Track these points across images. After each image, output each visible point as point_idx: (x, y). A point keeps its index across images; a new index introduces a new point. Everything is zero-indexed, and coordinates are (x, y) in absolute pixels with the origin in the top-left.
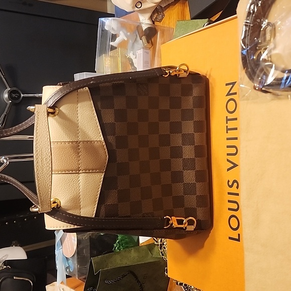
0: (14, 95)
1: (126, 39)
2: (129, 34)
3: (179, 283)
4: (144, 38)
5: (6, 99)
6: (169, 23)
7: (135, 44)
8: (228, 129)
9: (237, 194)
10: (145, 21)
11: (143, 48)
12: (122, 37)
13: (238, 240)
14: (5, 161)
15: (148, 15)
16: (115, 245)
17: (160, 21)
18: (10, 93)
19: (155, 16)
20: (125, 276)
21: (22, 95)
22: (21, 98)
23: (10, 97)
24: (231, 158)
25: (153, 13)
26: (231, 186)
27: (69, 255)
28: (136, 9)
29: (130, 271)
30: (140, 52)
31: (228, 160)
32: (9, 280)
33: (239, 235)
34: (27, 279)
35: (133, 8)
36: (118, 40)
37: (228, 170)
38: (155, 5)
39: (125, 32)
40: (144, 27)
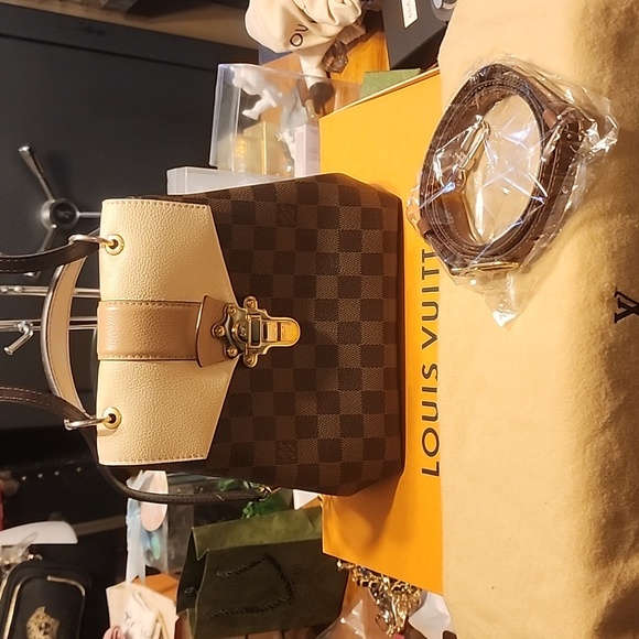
0: (61, 214)
1: (274, 104)
2: (280, 94)
3: (361, 582)
4: (309, 103)
5: (46, 221)
6: (356, 75)
7: (294, 115)
8: (425, 273)
9: (434, 390)
10: (311, 72)
11: (308, 124)
12: (266, 101)
13: (436, 473)
14: (26, 329)
15: (317, 59)
16: (245, 511)
17: (340, 71)
18: (54, 210)
19: (330, 61)
20: (256, 564)
21: (78, 214)
22: (75, 221)
23: (54, 217)
24: (428, 325)
25: (327, 55)
26: (427, 376)
27: (153, 527)
28: (292, 48)
29: (268, 556)
30: (302, 130)
31: (424, 329)
32: (37, 583)
33: (438, 463)
34: (74, 583)
35: (286, 45)
36: (258, 106)
37: (424, 346)
38: (327, 40)
39: (274, 91)
40: (310, 83)
